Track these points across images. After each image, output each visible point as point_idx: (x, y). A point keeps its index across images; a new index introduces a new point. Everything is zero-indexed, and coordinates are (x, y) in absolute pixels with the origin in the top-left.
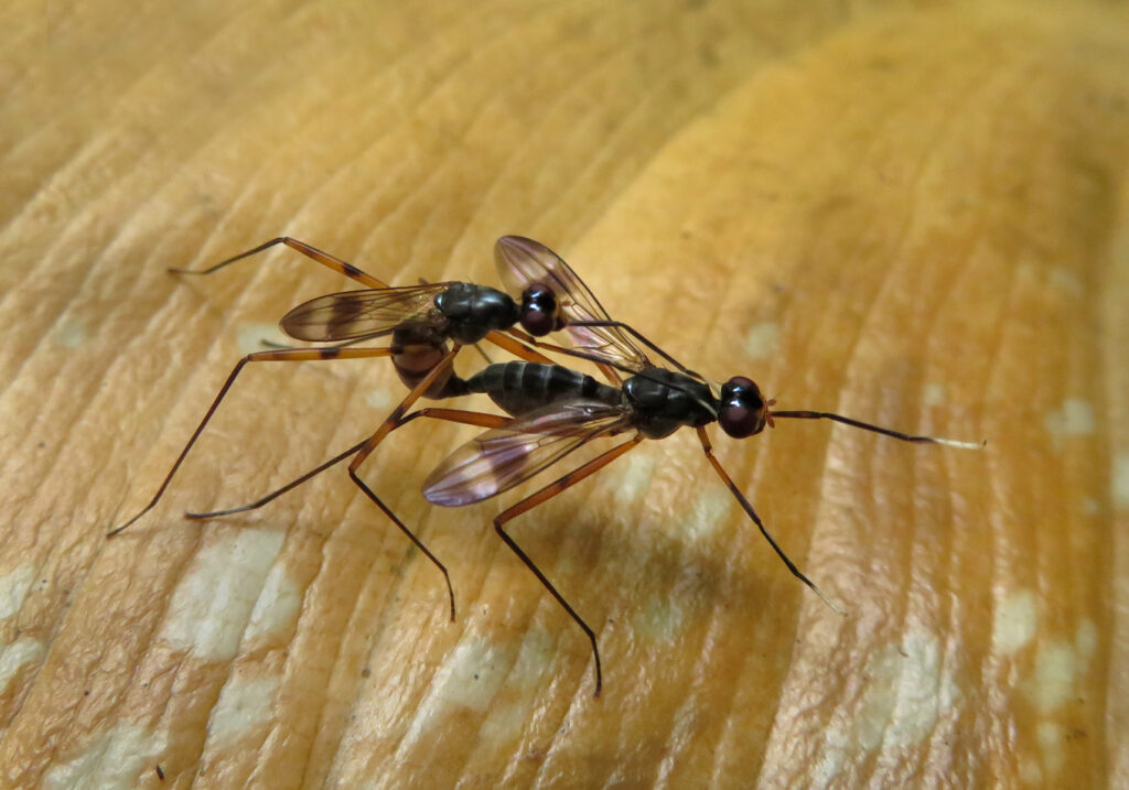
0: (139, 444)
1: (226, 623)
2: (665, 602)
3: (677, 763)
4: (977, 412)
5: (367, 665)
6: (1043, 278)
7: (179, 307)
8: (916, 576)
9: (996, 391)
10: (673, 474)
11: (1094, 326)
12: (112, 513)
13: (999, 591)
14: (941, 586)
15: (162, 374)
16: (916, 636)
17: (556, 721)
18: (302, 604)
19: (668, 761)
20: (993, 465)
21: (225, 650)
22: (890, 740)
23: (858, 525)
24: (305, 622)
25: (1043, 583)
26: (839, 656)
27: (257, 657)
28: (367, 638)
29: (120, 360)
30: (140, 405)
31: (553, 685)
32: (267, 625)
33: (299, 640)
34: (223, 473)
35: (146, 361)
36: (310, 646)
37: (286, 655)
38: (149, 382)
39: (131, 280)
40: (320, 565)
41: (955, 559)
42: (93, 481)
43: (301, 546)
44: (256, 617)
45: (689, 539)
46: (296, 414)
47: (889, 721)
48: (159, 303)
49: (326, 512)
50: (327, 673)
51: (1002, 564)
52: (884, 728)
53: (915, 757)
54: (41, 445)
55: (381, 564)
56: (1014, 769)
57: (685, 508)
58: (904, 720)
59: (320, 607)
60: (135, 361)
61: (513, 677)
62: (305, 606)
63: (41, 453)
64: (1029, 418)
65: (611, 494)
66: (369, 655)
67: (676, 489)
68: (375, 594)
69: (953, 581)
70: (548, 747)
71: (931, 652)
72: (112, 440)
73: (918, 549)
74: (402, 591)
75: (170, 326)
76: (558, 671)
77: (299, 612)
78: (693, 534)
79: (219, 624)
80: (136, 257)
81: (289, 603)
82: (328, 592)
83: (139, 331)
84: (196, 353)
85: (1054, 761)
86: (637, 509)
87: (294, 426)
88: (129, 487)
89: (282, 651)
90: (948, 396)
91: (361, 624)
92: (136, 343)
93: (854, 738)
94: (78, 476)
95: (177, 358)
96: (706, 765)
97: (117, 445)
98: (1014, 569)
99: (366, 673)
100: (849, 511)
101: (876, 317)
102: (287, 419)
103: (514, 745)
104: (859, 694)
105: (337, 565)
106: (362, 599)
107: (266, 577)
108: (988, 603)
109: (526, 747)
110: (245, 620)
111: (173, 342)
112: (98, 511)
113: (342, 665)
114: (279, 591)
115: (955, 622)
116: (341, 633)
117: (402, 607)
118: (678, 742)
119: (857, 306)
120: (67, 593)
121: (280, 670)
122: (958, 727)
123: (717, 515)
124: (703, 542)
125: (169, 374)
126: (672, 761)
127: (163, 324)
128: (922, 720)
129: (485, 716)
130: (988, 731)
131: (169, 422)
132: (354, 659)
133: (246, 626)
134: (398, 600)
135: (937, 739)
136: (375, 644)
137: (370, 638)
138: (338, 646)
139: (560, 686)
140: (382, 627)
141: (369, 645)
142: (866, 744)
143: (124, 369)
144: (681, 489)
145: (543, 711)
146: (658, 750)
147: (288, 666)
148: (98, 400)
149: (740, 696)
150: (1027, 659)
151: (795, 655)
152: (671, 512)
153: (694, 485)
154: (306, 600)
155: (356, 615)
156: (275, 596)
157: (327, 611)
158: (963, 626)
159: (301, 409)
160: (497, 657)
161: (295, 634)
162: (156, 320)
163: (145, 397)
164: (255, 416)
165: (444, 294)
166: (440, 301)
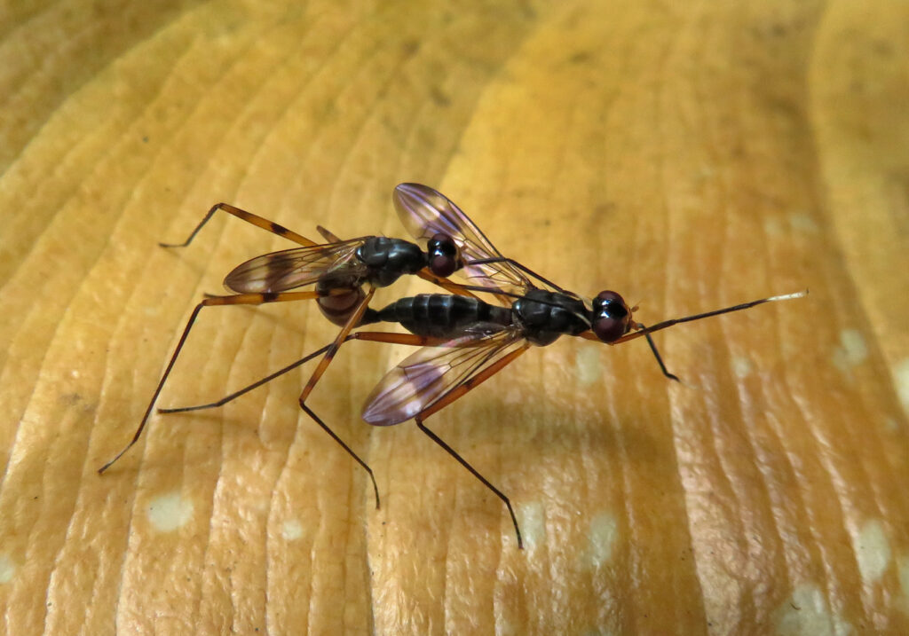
4: (780, 372)
6: (786, 228)
7: (86, 507)
8: (784, 536)
9: (788, 347)
11: (838, 256)
13: (852, 528)
14: (806, 538)
15: (96, 576)
16: (802, 590)
20: (808, 416)
23: (723, 506)
29: (54, 576)
30: (88, 612)
35: (77, 569)
38: (88, 587)
39: (37, 498)
41: (809, 511)
45: (594, 567)
46: (227, 571)
48: (66, 514)
60: (67, 575)
64: (821, 362)
67: (569, 526)
69: (814, 532)
78: (597, 563)
83: (62, 544)
84: (118, 547)
87: (230, 581)
90: (753, 366)
92: (62, 555)
95: (102, 556)
98: (856, 504)
100: (711, 496)
102: (221, 578)
108: (846, 541)
111: (94, 542)
115: (828, 568)
123: (609, 538)
124: (606, 568)
125: (102, 573)
131: (120, 619)
143: (60, 584)
144: (573, 524)
148: (50, 620)
152: (572, 548)
153: (582, 517)
158: (835, 568)
159: (230, 564)
162: (71, 531)
163: (89, 604)
164: (192, 584)
165: (362, 248)
166: (359, 253)
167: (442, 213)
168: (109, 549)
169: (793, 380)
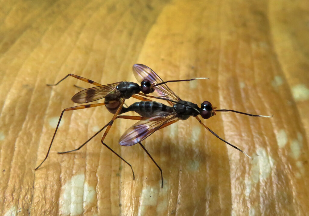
0: (32, 162)
1: (77, 204)
2: (193, 161)
3: (210, 202)
4: (254, 87)
5: (120, 203)
6: (258, 46)
7: (29, 119)
8: (254, 134)
9: (257, 79)
10: (183, 126)
11: (275, 55)
12: (32, 184)
13: (276, 132)
14: (261, 134)
15: (31, 140)
16: (259, 150)
17: (175, 201)
18: (96, 192)
19: (207, 202)
20: (263, 99)
21: (80, 212)
22: (261, 179)
23: (235, 125)
24: (98, 197)
25: (286, 126)
26: (242, 161)
27: (89, 210)
28: (117, 196)
29: (17, 140)
30: (28, 151)
31: (172, 192)
32: (89, 201)
33: (99, 202)
34: (60, 163)
35: (25, 138)
36: (102, 203)
37: (97, 207)
38: (28, 143)
39: (13, 115)
40: (97, 180)
41: (262, 127)
42: (23, 176)
43: (90, 176)
44: (85, 200)
45: (193, 142)
46: (74, 140)
47: (259, 174)
48: (23, 120)
49: (93, 165)
50: (110, 208)
51: (274, 124)
52: (259, 176)
53: (269, 181)
54: (4, 171)
55: (113, 175)
56: (294, 176)
57: (189, 134)
58: (263, 172)
59: (101, 192)
60: (22, 139)
61: (160, 194)
62: (97, 192)
63: (5, 173)
64: (268, 84)
65: (168, 136)
66: (119, 200)
67: (185, 130)
68: (114, 183)
69: (264, 132)
70: (176, 209)
71: (264, 153)
72: (24, 163)
73: (252, 127)
74: (122, 180)
75: (29, 125)
76: (171, 188)
77: (96, 194)
78: (194, 141)
79: (75, 205)
80: (12, 108)
81: (93, 193)
82: (102, 186)
83: (20, 130)
84: (39, 131)
85: (302, 171)
86: (177, 137)
87: (75, 143)
88: (34, 175)
89: (96, 207)
90: (246, 85)
91: (114, 193)
92: (20, 133)
93: (252, 181)
94: (18, 176)
95: (34, 134)
96: (217, 200)
97: (26, 164)
98: (277, 125)
99: (120, 205)
100: (231, 122)
101: (220, 68)
102: (72, 142)
103: (167, 211)
104: (250, 169)
105: (102, 178)
106: (112, 185)
107: (83, 188)
108: (274, 136)
109: (170, 211)
111: (31, 130)
112: (28, 184)
113: (113, 205)
114: (88, 190)
115: (268, 143)
116: (110, 197)
117: (123, 184)
118: (209, 198)
119: (215, 67)
120: (28, 210)
121: (97, 212)
122: (277, 170)
123: (198, 133)
125: (33, 139)
126: (208, 202)
127: (27, 125)
128: (268, 171)
129: (156, 206)
130: (284, 168)
131: (38, 153)
132: (115, 203)
133: (83, 203)
134: (121, 183)
135: (273, 174)
136: (120, 197)
137: (118, 195)
138: (110, 200)
139: (173, 192)
140: (120, 192)
141: (118, 197)
142: (256, 182)
143: (19, 142)
145: (171, 200)
146: (204, 200)
147: (99, 210)
148: (15, 153)
149: (220, 180)
150: (288, 147)
151: (230, 164)
152: (186, 136)
153: (189, 127)
154: (97, 190)
155: (112, 191)
156: (88, 192)
157: (103, 192)
158: (270, 144)
159: (75, 138)
160: (154, 190)
161: (97, 201)
162: (24, 126)
163: (29, 148)
164: (63, 144)
165: (119, 86)
166: (118, 88)
167: (149, 74)
168: (36, 132)
169: (259, 89)
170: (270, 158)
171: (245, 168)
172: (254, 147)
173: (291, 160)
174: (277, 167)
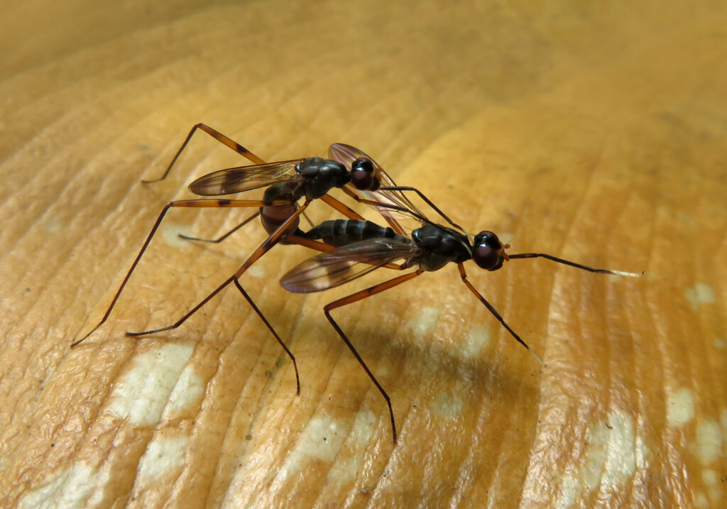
0: (95, 292)
1: (152, 401)
2: (450, 395)
3: (463, 498)
5: (249, 432)
6: (673, 216)
7: (124, 211)
8: (613, 379)
9: (653, 275)
10: (451, 319)
12: (75, 333)
13: (668, 389)
14: (630, 385)
15: (111, 251)
16: (617, 415)
17: (380, 470)
18: (205, 392)
19: (457, 496)
20: (655, 316)
21: (151, 420)
22: (605, 480)
23: (573, 350)
24: (205, 405)
25: (695, 384)
26: (567, 430)
27: (174, 424)
28: (250, 415)
29: (84, 241)
30: (97, 269)
31: (378, 446)
32: (181, 403)
33: (203, 414)
34: (152, 310)
35: (102, 243)
36: (210, 418)
37: (193, 423)
38: (103, 256)
39: (94, 193)
40: (217, 368)
41: (638, 369)
42: (63, 313)
43: (205, 355)
44: (173, 397)
45: (463, 357)
46: (201, 278)
47: (603, 470)
48: (111, 208)
49: (221, 336)
50: (222, 436)
51: (668, 372)
52: (601, 475)
53: (623, 493)
54: (28, 290)
55: (259, 369)
56: (690, 500)
57: (461, 341)
58: (613, 471)
59: (218, 394)
60: (93, 242)
61: (350, 440)
62: (207, 392)
63: (27, 295)
64: (674, 291)
65: (411, 330)
66: (251, 426)
67: (453, 327)
68: (254, 388)
69: (638, 382)
70: (375, 486)
71: (627, 426)
72: (76, 289)
73: (613, 364)
74: (273, 388)
75: (119, 222)
76: (380, 436)
77: (203, 397)
78: (465, 353)
79: (148, 402)
80: (96, 181)
81: (196, 390)
82: (224, 384)
83: (98, 224)
84: (134, 240)
85: (715, 495)
86: (429, 339)
87: (200, 284)
88: (88, 317)
89: (191, 421)
91: (245, 407)
92: (95, 232)
93: (581, 482)
94: (52, 309)
95: (122, 242)
96: (483, 500)
97: (80, 291)
98: (676, 375)
99: (249, 438)
100: (566, 342)
101: (573, 232)
102: (196, 281)
103: (352, 485)
104: (582, 454)
105: (229, 367)
106: (246, 391)
107: (180, 373)
108: (661, 396)
109: (360, 485)
110: (166, 399)
111: (120, 234)
112: (65, 331)
113: (232, 432)
114: (190, 382)
115: (641, 407)
116: (232, 411)
117: (274, 396)
118: (462, 488)
119: (561, 227)
120: (41, 382)
121: (189, 433)
122: (650, 472)
123: (481, 343)
125: (116, 252)
126: (459, 497)
127: (114, 221)
128: (626, 469)
129: (331, 465)
130: (670, 476)
132: (240, 428)
133: (165, 405)
134: (270, 392)
135: (637, 482)
136: (255, 419)
137: (252, 414)
138: (229, 419)
139: (382, 446)
140: (260, 409)
141: (251, 419)
142: (590, 486)
143: (86, 247)
144: (457, 329)
145: (370, 463)
146: (450, 490)
147: (195, 430)
148: (68, 264)
149: (503, 457)
150: (690, 430)
151: (538, 431)
152: (451, 341)
153: (465, 324)
154: (208, 389)
155: (242, 400)
156: (186, 385)
157: (221, 396)
158: (647, 408)
159: (205, 275)
160: (339, 427)
161: (200, 410)
162: (109, 219)
163: (100, 264)
164: (173, 278)
166: (298, 167)
168: (128, 240)
169: (650, 294)
170: (639, 441)
171: (571, 447)
172: (607, 408)
173: (690, 462)
174: (651, 465)
